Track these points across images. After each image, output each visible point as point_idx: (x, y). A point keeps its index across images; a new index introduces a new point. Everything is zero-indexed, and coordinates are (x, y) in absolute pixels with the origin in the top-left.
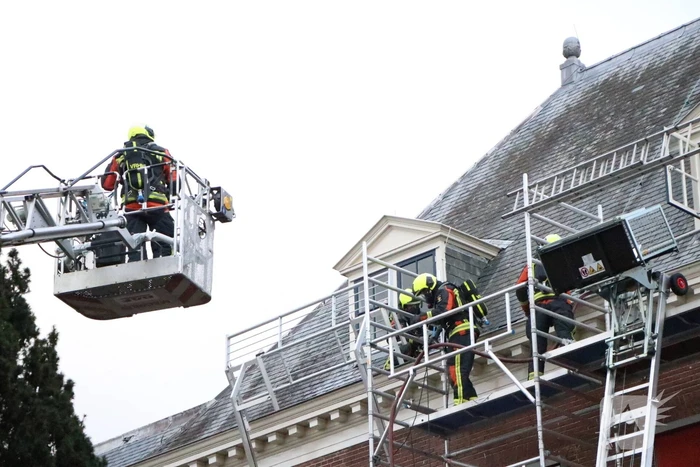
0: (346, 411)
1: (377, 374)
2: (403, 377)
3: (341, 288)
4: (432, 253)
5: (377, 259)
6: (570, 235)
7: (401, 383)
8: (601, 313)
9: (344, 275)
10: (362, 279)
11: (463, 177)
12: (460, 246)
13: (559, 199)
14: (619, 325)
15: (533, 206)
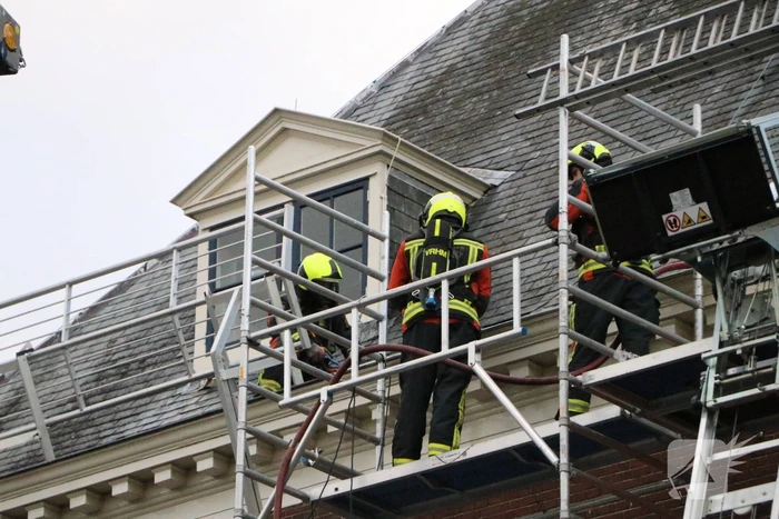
0: (185, 468)
1: (257, 398)
2: (304, 406)
3: (186, 237)
4: (361, 185)
5: (277, 183)
6: (638, 156)
7: (302, 418)
8: (689, 308)
9: (191, 215)
10: (242, 219)
11: (420, 52)
12: (413, 174)
13: (630, 84)
14: (730, 326)
15: (577, 97)
